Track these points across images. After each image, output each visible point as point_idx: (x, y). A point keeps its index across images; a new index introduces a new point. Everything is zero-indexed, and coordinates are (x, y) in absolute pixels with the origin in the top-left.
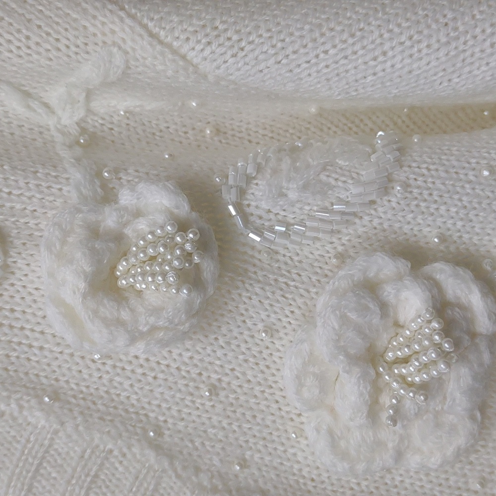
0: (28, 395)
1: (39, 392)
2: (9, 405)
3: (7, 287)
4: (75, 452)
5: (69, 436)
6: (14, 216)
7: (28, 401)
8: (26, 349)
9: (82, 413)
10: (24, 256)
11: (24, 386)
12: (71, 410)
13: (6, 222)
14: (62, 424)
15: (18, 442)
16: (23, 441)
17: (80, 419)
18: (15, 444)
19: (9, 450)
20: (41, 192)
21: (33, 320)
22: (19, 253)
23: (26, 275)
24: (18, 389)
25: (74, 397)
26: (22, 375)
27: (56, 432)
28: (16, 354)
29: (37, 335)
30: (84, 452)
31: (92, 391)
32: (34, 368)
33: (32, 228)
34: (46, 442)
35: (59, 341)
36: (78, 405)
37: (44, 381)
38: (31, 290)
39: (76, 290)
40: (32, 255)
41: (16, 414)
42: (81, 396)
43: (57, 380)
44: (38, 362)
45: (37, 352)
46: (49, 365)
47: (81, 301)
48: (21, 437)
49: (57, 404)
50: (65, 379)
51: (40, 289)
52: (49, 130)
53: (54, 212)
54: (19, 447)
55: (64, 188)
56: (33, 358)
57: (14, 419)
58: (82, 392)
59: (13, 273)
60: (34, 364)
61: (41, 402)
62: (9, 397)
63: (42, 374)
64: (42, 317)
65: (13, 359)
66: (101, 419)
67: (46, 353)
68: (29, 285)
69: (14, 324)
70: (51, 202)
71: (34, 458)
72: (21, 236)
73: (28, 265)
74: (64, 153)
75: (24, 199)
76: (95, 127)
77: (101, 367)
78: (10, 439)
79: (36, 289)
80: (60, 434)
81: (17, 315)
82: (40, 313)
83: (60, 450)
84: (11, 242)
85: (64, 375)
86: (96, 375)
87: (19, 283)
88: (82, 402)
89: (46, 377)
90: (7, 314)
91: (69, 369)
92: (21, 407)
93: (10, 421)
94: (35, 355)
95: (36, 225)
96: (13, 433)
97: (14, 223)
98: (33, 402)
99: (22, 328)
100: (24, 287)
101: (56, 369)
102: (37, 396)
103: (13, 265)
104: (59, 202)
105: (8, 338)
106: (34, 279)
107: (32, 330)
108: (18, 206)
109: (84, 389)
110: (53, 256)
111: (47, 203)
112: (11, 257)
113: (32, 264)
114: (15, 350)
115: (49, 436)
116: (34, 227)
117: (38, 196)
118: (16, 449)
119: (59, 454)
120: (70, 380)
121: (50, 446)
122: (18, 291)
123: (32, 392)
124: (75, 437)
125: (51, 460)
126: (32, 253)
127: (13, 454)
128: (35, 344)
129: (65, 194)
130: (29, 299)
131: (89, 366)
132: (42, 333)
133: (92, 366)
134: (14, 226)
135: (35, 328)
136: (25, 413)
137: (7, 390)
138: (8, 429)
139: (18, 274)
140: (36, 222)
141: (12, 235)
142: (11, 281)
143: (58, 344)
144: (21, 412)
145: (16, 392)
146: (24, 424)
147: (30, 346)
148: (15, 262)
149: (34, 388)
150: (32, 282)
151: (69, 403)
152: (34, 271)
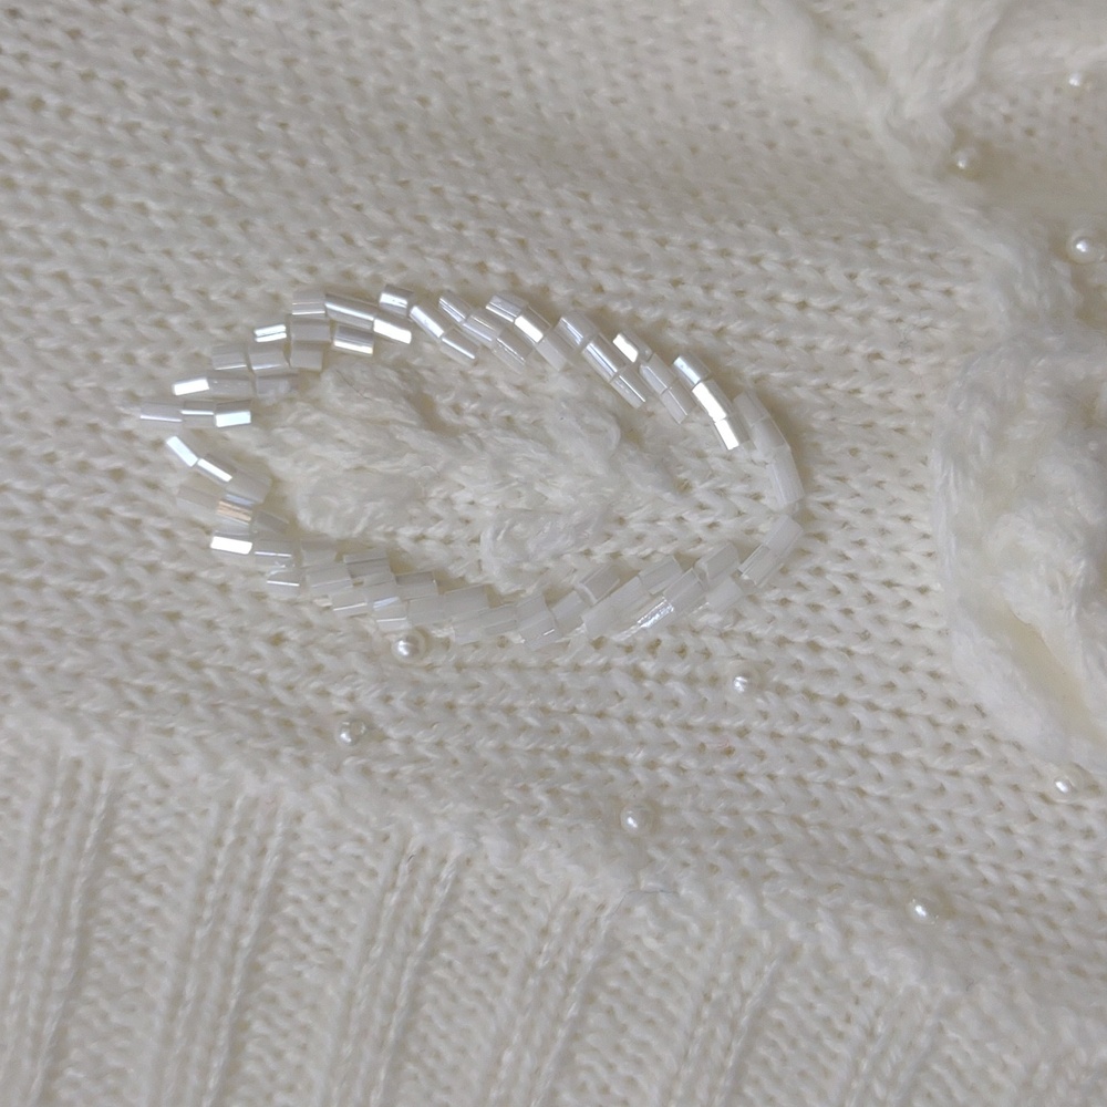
0: (866, 897)
1: (895, 890)
2: (811, 926)
3: (805, 578)
4: (1005, 1068)
5: (988, 1022)
6: (817, 370)
7: (866, 915)
8: (855, 762)
9: (1020, 954)
10: (856, 487)
11: (852, 870)
12: (988, 944)
13: (796, 389)
14: (968, 984)
15: (840, 1036)
16: (855, 1032)
17: (1017, 972)
18: (828, 1042)
19: (812, 1058)
20: (894, 302)
21: (875, 676)
22: (842, 479)
23: (861, 543)
24: (836, 877)
25: (994, 905)
26: (843, 839)
27: (949, 1010)
28: (822, 777)
29: (886, 721)
30: (1033, 1069)
31: (1044, 887)
32: (876, 816)
33: (870, 407)
34: (923, 1040)
35: (947, 740)
36: (1008, 930)
37: (906, 856)
38: (874, 589)
39: (1060, 580)
40: (879, 484)
41: (832, 951)
42: (1013, 902)
43: (940, 854)
44: (885, 800)
45: (883, 768)
46: (918, 809)
47: (1073, 614)
48: (848, 1020)
49: (949, 926)
50: (964, 852)
51: (898, 585)
52: (866, 135)
53: (934, 359)
54: (842, 1050)
55: (958, 289)
56: (870, 788)
57: (826, 966)
58: (1013, 891)
59: (821, 537)
60: (876, 805)
61: (906, 919)
62: (810, 903)
63: (897, 836)
64: (900, 669)
65: (817, 792)
66: (1077, 971)
67: (914, 774)
68: (866, 574)
69: (819, 687)
70: (924, 328)
71: (890, 1084)
72: (840, 428)
73: (867, 512)
74: (931, 194)
75: (846, 321)
76: (988, 125)
77: (1068, 816)
78: (815, 1027)
79: (889, 584)
80: (963, 1014)
81: (830, 661)
82: (894, 656)
83: (959, 1061)
84: (816, 445)
85: (960, 840)
86: (1053, 839)
87: (840, 568)
88: (1017, 921)
89: (910, 845)
90: (801, 657)
91: (977, 822)
92: (847, 933)
93: (816, 975)
94: (879, 778)
95: (882, 396)
96: (822, 1008)
97: (817, 390)
98: (881, 917)
99: (841, 701)
100: (853, 577)
101: (939, 823)
102: (890, 902)
103: (824, 512)
104: (944, 330)
105: (801, 730)
106: (884, 555)
107: (871, 707)
108: (827, 344)
109: (1020, 883)
110: (972, 482)
111: (914, 334)
112: (819, 489)
113: (880, 511)
114: (820, 763)
115: (930, 1022)
116: (875, 401)
117: (884, 311)
118: (834, 1057)
119: (959, 1074)
120: (977, 855)
121: (934, 1048)
122: (836, 591)
123: (874, 889)
124: (1005, 1024)
125: (935, 1091)
126: (880, 477)
127: (826, 1073)
128: (879, 747)
129: (964, 305)
130: (862, 613)
131: (1035, 813)
132: (899, 714)
133: (1044, 812)
134: (819, 401)
135: (878, 701)
136: (859, 949)
137: (806, 881)
138: (808, 995)
139: (838, 540)
140: (882, 389)
141: (816, 426)
142: (817, 562)
143: (946, 748)
144: (845, 949)
145: (831, 888)
146: (855, 984)
147: (864, 753)
148: (827, 505)
149: (879, 879)
150: (876, 564)
151: (980, 921)
152: (883, 532)
